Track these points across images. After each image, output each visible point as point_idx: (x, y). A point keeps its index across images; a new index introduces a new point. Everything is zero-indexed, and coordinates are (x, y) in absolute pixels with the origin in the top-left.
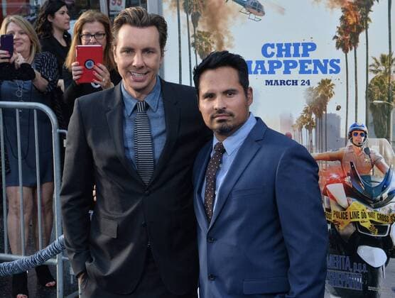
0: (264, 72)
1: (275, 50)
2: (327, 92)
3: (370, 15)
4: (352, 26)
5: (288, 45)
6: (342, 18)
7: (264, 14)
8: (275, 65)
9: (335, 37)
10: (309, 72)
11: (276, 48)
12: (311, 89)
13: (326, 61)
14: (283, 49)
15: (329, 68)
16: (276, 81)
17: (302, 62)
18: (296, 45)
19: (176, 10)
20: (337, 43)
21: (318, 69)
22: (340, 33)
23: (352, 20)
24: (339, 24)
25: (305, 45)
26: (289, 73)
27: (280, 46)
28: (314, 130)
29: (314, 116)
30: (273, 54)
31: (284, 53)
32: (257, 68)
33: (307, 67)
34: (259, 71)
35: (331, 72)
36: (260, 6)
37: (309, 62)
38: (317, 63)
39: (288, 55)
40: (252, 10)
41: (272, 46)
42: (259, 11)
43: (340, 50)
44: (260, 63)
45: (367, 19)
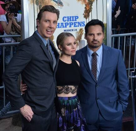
0: (63, 27)
1: (67, 19)
2: (82, 33)
3: (92, 7)
4: (88, 10)
5: (70, 17)
6: (85, 8)
7: (63, 6)
8: (67, 24)
9: (84, 14)
10: (77, 26)
11: (67, 18)
12: (77, 32)
13: (81, 22)
14: (69, 18)
15: (82, 24)
16: (67, 30)
17: (75, 23)
18: (73, 17)
19: (33, 4)
20: (84, 16)
21: (79, 25)
22: (85, 13)
23: (88, 8)
24: (84, 10)
25: (75, 17)
26: (71, 27)
27: (68, 17)
28: (78, 46)
29: (78, 41)
30: (66, 20)
31: (69, 20)
32: (61, 26)
33: (76, 24)
34: (62, 27)
35: (83, 26)
36: (62, 3)
37: (77, 23)
38: (79, 23)
39: (71, 21)
40: (59, 4)
41: (66, 17)
42: (61, 5)
43: (85, 18)
44: (62, 24)
45: (91, 8)
